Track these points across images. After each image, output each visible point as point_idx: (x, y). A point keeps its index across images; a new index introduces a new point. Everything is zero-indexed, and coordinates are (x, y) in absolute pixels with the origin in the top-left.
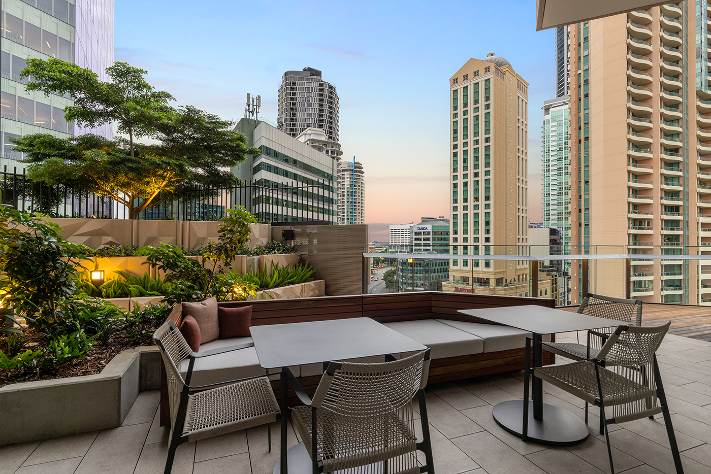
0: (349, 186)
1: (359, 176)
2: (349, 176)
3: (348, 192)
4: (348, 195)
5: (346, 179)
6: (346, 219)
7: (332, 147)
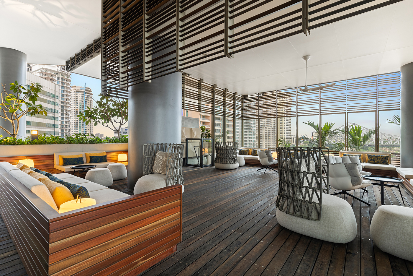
0: (81, 102)
1: (89, 96)
2: (81, 95)
3: (80, 105)
4: (81, 107)
5: (79, 97)
6: (79, 123)
7: (62, 76)
